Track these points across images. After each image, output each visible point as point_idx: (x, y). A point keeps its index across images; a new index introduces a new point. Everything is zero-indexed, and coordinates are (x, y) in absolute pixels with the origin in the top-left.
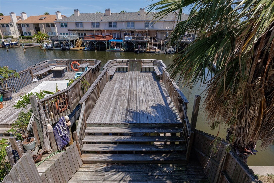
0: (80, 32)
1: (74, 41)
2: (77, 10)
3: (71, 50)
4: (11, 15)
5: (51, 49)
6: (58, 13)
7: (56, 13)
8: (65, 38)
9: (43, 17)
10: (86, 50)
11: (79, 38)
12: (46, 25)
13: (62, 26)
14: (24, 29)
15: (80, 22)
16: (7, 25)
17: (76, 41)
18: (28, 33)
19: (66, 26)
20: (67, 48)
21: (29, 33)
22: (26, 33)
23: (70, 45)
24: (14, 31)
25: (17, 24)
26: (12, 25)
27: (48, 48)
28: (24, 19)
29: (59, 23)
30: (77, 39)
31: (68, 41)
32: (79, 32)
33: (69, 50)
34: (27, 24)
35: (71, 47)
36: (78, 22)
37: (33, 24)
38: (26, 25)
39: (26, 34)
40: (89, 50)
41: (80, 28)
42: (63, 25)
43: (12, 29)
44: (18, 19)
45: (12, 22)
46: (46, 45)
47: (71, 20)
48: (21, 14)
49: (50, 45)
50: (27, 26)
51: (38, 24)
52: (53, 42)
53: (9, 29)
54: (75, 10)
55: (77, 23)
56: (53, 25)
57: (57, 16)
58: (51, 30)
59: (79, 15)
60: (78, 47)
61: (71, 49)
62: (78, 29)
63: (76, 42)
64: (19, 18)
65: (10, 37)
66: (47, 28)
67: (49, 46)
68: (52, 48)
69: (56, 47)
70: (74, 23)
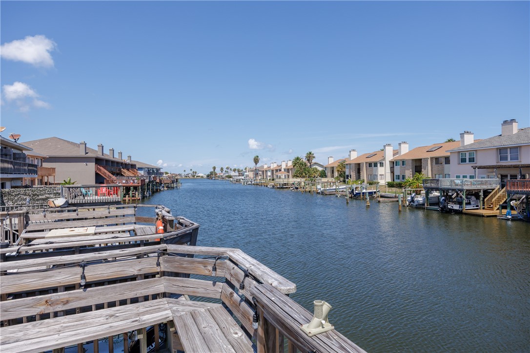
0: (509, 172)
1: (481, 194)
2: (513, 121)
3: (466, 214)
4: (385, 148)
5: (420, 207)
6: (466, 136)
7: (462, 135)
8: (457, 185)
9: (436, 147)
10: (508, 220)
11: (498, 186)
12: (434, 161)
13: (463, 160)
14: (397, 171)
15: (511, 148)
16: (376, 165)
17: (486, 193)
18: (401, 177)
19: (472, 160)
20: (456, 207)
21: (404, 177)
22: (398, 177)
23: (464, 202)
24: (383, 173)
25: (390, 162)
26: (382, 165)
27: (415, 204)
28: (402, 153)
29: (456, 154)
30: (493, 189)
31: (461, 190)
32: (504, 172)
33: (459, 212)
34: (403, 162)
35: (466, 208)
36: (506, 149)
37: (413, 160)
38: (401, 163)
39: (399, 179)
40: (520, 220)
41: (509, 162)
42: (467, 157)
43: (380, 170)
44: (394, 155)
45: (384, 159)
46: (412, 198)
47: (488, 145)
48: (400, 144)
49: (420, 199)
50: (403, 165)
51: (420, 160)
52: (427, 194)
53: (377, 170)
54: (505, 122)
55: (502, 151)
56: (447, 160)
57: (463, 141)
58: (443, 170)
59: (515, 131)
60: (491, 209)
61: (464, 211)
62: (504, 163)
63: (485, 196)
64: (396, 153)
65: (375, 183)
66: (436, 167)
67: (418, 201)
68: (424, 204)
69: (431, 204)
70: (494, 152)
